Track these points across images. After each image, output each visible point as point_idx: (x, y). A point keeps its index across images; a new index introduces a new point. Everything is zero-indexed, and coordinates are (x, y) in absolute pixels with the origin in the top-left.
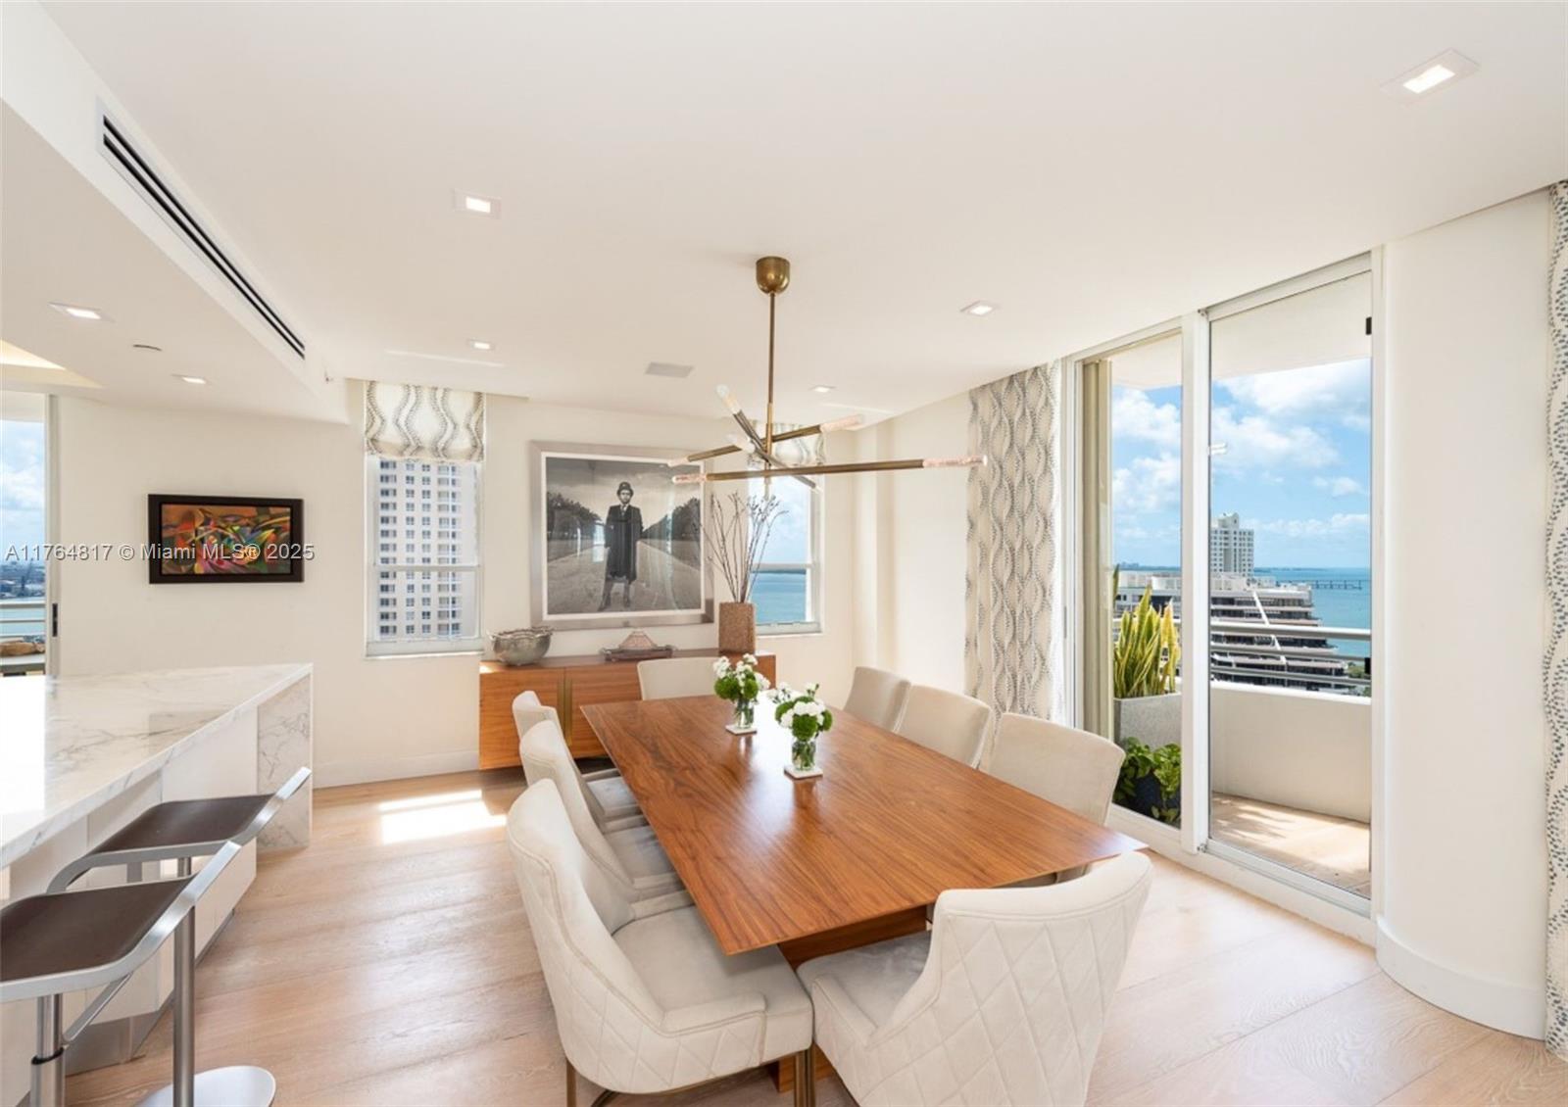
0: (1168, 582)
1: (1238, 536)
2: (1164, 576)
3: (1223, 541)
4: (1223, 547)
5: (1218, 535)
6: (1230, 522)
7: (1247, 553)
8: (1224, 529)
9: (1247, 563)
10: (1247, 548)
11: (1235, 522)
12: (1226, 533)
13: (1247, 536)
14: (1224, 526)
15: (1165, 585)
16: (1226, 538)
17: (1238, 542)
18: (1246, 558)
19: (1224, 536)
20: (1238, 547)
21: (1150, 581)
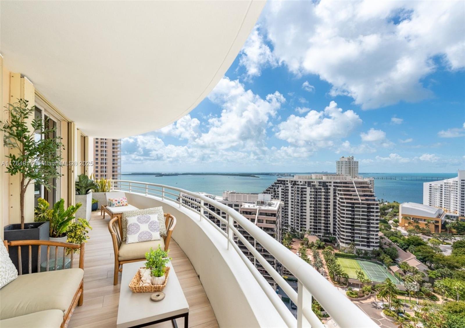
0: (327, 177)
1: (353, 163)
2: (326, 175)
3: (349, 165)
4: (349, 166)
5: (347, 163)
6: (351, 159)
7: (356, 168)
8: (349, 161)
9: (356, 171)
10: (356, 167)
11: (353, 159)
12: (350, 162)
13: (356, 163)
14: (349, 160)
15: (326, 178)
16: (349, 164)
17: (353, 165)
18: (356, 170)
19: (349, 163)
20: (353, 166)
21: (322, 177)
